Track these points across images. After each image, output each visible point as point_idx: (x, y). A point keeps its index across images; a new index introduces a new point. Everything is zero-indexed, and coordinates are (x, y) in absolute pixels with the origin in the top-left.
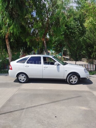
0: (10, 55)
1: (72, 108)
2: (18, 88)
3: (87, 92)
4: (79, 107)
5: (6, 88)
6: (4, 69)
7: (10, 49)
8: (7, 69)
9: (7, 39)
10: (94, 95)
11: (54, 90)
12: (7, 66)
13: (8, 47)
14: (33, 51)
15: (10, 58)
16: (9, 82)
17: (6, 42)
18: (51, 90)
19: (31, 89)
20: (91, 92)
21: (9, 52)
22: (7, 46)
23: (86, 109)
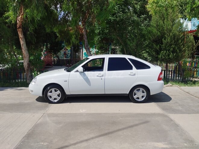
0: (26, 56)
1: (142, 146)
2: (43, 112)
3: (159, 115)
4: (152, 143)
5: (21, 114)
6: (15, 79)
7: (25, 45)
8: (21, 79)
9: (19, 28)
10: (172, 120)
11: (104, 113)
12: (21, 75)
13: (22, 42)
14: (63, 50)
15: (26, 61)
16: (26, 102)
17: (19, 32)
18: (100, 114)
19: (66, 114)
20: (166, 116)
21: (23, 50)
22: (20, 40)
23: (165, 146)
